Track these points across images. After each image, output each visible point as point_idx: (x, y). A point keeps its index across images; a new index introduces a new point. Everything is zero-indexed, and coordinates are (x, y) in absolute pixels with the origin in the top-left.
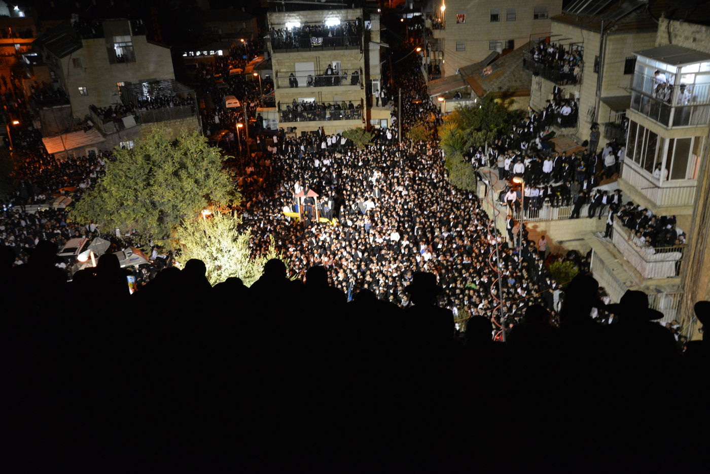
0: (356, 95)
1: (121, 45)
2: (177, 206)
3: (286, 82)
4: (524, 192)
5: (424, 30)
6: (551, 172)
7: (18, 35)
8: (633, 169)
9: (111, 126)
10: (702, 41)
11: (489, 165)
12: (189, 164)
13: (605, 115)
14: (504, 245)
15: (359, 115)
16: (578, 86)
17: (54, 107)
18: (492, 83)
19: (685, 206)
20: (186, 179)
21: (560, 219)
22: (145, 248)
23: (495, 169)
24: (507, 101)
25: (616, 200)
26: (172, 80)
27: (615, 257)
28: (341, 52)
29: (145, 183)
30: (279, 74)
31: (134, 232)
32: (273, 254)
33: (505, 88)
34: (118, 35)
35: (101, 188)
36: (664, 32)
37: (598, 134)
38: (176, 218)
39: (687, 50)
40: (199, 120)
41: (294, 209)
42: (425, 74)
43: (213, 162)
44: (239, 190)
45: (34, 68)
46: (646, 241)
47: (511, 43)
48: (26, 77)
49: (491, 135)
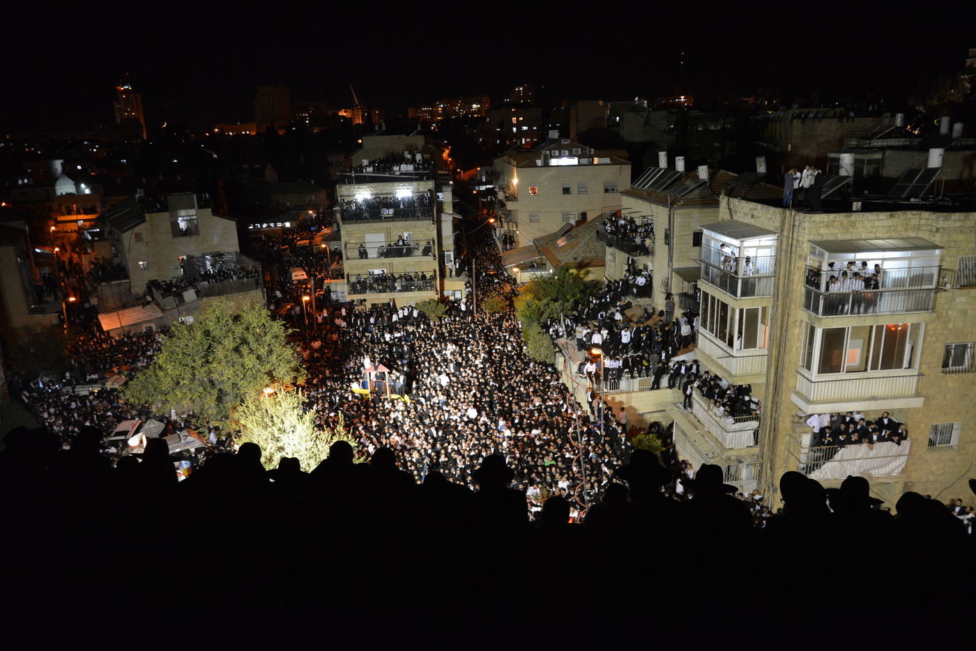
0: (429, 265)
1: (185, 218)
2: (237, 384)
3: (356, 253)
4: (604, 364)
5: (497, 201)
6: (629, 343)
7: (82, 211)
8: (708, 339)
9: (170, 301)
10: (759, 217)
11: (565, 336)
12: (251, 339)
13: (678, 286)
14: (585, 420)
15: (432, 286)
16: (651, 257)
17: (113, 282)
18: (566, 253)
19: (759, 375)
20: (248, 355)
21: (641, 390)
22: (201, 430)
23: (571, 340)
24: (583, 272)
25: (694, 370)
26: (237, 252)
27: (696, 428)
28: (413, 223)
29: (203, 360)
30: (348, 245)
31: (191, 413)
32: (342, 435)
33: (580, 259)
34: (182, 209)
35: (157, 366)
36: (725, 208)
37: (674, 304)
38: (236, 397)
39: (748, 225)
40: (263, 293)
41: (364, 386)
42: (500, 245)
43: (277, 337)
44: (304, 366)
45: (95, 244)
46: (725, 411)
47: (584, 215)
48: (86, 253)
49: (569, 305)
